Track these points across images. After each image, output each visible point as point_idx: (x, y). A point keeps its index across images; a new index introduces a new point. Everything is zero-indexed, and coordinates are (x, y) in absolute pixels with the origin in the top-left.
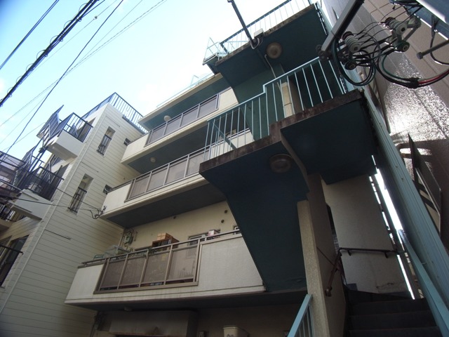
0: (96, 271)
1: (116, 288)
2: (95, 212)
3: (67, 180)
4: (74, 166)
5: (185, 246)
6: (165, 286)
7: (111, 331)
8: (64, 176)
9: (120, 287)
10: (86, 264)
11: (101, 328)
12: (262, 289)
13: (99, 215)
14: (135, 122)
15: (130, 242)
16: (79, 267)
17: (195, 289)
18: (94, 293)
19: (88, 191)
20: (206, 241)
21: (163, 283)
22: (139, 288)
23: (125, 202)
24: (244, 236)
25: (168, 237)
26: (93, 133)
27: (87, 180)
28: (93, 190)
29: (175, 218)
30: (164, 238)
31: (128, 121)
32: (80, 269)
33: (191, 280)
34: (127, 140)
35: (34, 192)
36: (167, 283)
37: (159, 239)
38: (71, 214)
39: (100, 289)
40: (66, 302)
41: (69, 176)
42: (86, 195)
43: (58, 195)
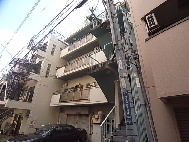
0: (58, 96)
1: (65, 101)
2: (54, 77)
3: (43, 67)
4: (44, 61)
5: (85, 89)
6: (80, 101)
7: (65, 113)
8: (42, 65)
9: (67, 101)
10: (54, 94)
11: (62, 112)
12: (107, 102)
13: (56, 78)
14: (63, 41)
15: (67, 86)
16: (53, 95)
17: (89, 102)
18: (59, 103)
19: (50, 69)
20: (91, 88)
21: (79, 100)
22: (73, 101)
23: (64, 73)
24: (100, 87)
25: (80, 84)
26: (48, 48)
27: (49, 66)
28: (52, 69)
29: (81, 77)
30: (78, 85)
31: (60, 41)
32: (53, 96)
33: (88, 99)
34: (61, 48)
35: (34, 73)
36: (81, 100)
37: (77, 85)
38: (46, 78)
39: (60, 101)
40: (50, 106)
41: (43, 66)
42: (50, 71)
43: (41, 73)
